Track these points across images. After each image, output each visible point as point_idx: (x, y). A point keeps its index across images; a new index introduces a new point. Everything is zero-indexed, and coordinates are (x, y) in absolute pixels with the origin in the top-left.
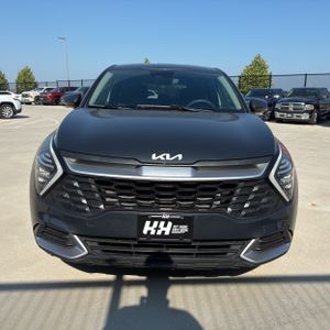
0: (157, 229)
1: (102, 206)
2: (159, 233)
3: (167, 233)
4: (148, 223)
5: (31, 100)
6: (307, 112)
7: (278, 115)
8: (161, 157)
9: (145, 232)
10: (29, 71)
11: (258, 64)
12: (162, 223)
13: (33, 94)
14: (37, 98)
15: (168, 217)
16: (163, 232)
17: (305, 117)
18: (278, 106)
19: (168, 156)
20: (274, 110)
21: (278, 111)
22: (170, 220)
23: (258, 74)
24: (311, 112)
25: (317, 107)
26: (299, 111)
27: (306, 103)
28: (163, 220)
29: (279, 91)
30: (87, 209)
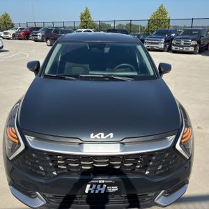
0: (95, 189)
1: (55, 173)
2: (97, 192)
3: (103, 192)
4: (88, 186)
5: (10, 36)
6: (192, 46)
7: (173, 48)
8: (97, 136)
9: (87, 191)
10: (7, 15)
11: (162, 11)
12: (99, 186)
13: (11, 32)
14: (14, 35)
15: (103, 182)
16: (100, 191)
17: (191, 49)
18: (174, 42)
19: (102, 134)
20: (171, 44)
21: (174, 45)
22: (104, 183)
23: (161, 18)
24: (195, 46)
25: (199, 42)
26: (187, 45)
27: (192, 40)
28: (100, 184)
29: (175, 31)
30: (44, 174)
